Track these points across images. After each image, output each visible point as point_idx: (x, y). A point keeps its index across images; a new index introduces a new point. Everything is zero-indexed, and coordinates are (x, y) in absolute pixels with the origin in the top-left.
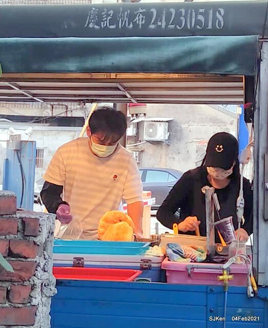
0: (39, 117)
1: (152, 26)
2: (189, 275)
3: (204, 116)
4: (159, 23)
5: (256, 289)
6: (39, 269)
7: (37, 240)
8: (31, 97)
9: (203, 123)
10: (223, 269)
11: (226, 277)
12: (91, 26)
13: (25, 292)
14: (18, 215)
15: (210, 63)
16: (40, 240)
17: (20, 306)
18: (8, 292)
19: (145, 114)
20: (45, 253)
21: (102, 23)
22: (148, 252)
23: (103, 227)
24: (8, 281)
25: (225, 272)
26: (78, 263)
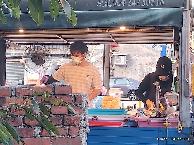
0: (64, 55)
1: (130, 5)
2: (149, 123)
3: (143, 52)
4: (133, 4)
5: (181, 129)
6: (82, 120)
7: (81, 106)
8: (67, 42)
9: (143, 55)
10: (165, 120)
11: (167, 123)
12: (100, 6)
13: (76, 130)
14: (72, 95)
15: (160, 21)
16: (83, 106)
17: (74, 137)
18: (69, 131)
19: (119, 50)
20: (85, 112)
21: (105, 4)
22: (128, 113)
23: (104, 103)
24: (69, 125)
25: (167, 121)
26: (95, 119)
